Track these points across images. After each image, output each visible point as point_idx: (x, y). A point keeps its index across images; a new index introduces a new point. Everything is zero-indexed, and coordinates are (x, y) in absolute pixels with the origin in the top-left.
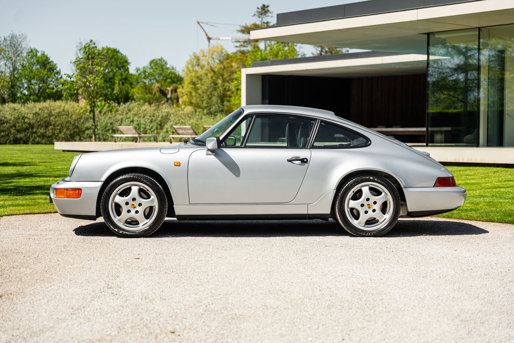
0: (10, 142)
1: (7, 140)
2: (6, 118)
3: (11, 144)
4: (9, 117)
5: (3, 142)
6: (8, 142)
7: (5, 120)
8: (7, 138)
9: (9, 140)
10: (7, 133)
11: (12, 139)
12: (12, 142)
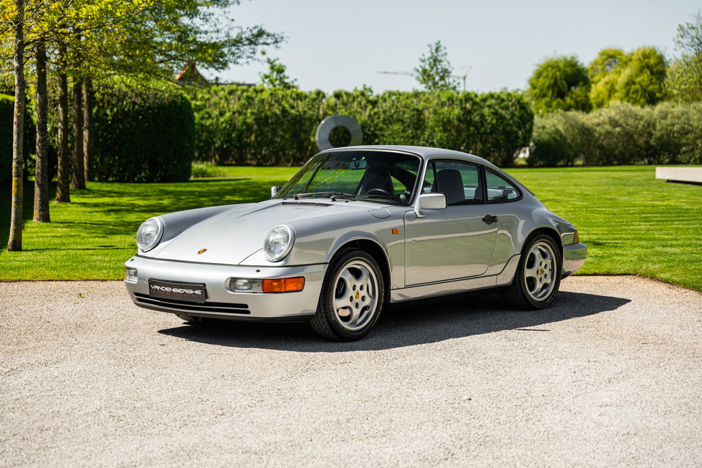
0: (695, 160)
1: (690, 158)
2: (691, 125)
3: (696, 164)
4: (695, 124)
5: (685, 161)
6: (692, 161)
7: (690, 128)
8: (691, 155)
9: (693, 158)
10: (691, 147)
11: (698, 156)
12: (698, 162)
